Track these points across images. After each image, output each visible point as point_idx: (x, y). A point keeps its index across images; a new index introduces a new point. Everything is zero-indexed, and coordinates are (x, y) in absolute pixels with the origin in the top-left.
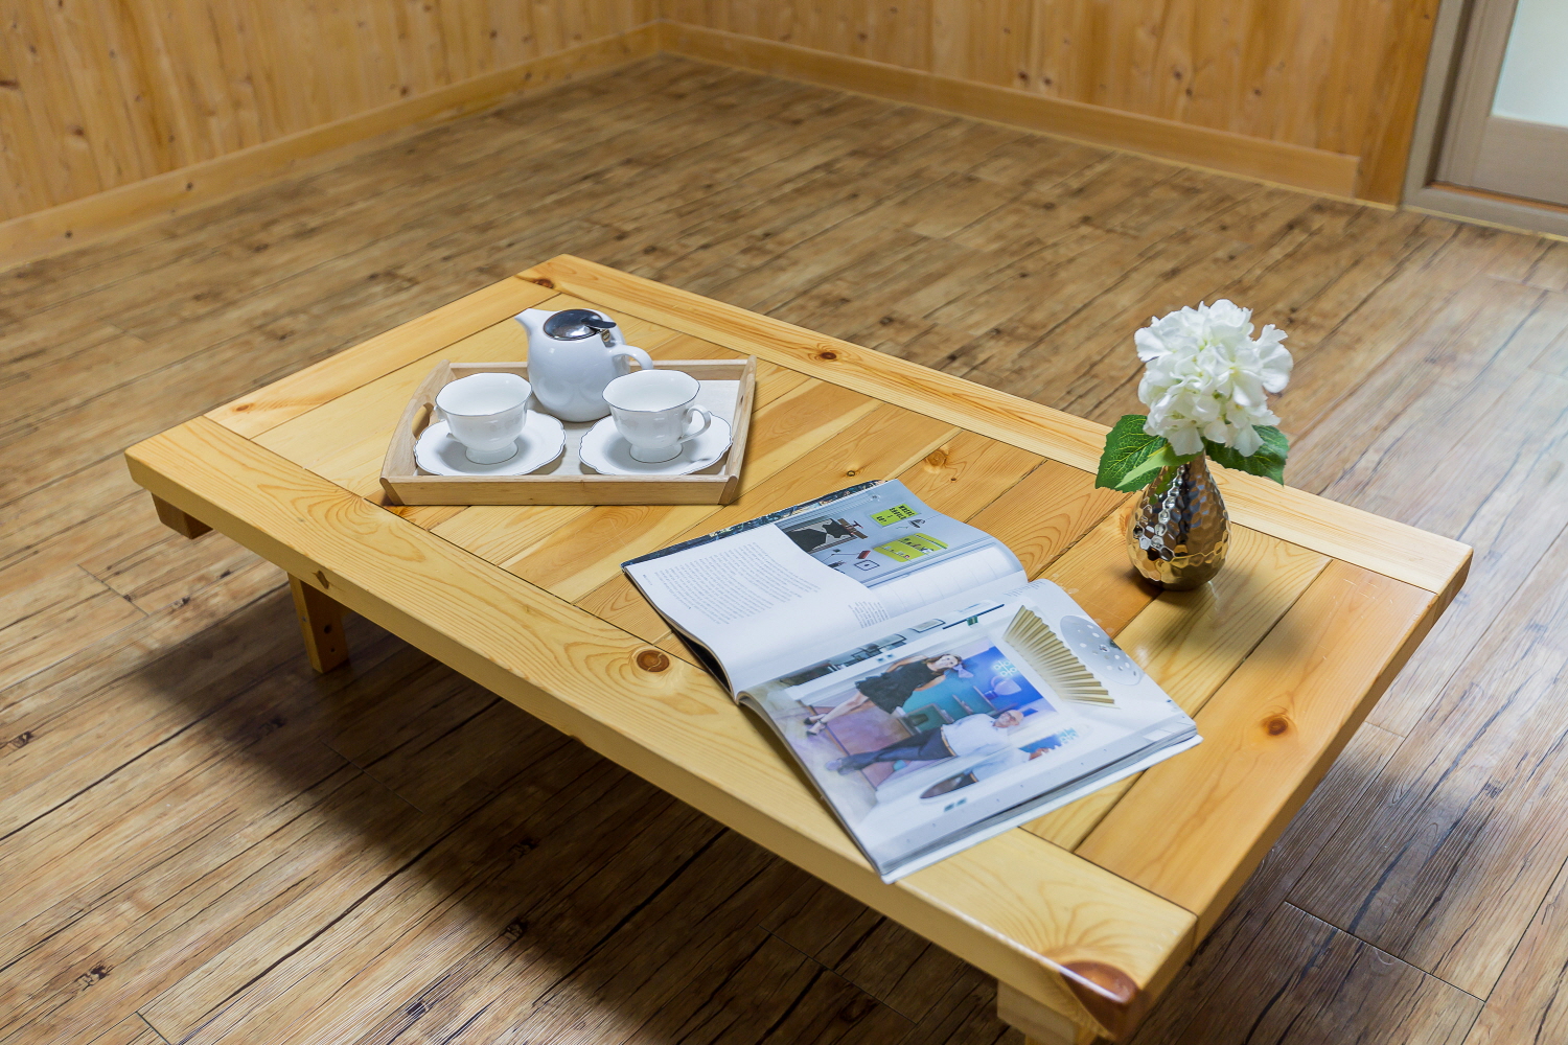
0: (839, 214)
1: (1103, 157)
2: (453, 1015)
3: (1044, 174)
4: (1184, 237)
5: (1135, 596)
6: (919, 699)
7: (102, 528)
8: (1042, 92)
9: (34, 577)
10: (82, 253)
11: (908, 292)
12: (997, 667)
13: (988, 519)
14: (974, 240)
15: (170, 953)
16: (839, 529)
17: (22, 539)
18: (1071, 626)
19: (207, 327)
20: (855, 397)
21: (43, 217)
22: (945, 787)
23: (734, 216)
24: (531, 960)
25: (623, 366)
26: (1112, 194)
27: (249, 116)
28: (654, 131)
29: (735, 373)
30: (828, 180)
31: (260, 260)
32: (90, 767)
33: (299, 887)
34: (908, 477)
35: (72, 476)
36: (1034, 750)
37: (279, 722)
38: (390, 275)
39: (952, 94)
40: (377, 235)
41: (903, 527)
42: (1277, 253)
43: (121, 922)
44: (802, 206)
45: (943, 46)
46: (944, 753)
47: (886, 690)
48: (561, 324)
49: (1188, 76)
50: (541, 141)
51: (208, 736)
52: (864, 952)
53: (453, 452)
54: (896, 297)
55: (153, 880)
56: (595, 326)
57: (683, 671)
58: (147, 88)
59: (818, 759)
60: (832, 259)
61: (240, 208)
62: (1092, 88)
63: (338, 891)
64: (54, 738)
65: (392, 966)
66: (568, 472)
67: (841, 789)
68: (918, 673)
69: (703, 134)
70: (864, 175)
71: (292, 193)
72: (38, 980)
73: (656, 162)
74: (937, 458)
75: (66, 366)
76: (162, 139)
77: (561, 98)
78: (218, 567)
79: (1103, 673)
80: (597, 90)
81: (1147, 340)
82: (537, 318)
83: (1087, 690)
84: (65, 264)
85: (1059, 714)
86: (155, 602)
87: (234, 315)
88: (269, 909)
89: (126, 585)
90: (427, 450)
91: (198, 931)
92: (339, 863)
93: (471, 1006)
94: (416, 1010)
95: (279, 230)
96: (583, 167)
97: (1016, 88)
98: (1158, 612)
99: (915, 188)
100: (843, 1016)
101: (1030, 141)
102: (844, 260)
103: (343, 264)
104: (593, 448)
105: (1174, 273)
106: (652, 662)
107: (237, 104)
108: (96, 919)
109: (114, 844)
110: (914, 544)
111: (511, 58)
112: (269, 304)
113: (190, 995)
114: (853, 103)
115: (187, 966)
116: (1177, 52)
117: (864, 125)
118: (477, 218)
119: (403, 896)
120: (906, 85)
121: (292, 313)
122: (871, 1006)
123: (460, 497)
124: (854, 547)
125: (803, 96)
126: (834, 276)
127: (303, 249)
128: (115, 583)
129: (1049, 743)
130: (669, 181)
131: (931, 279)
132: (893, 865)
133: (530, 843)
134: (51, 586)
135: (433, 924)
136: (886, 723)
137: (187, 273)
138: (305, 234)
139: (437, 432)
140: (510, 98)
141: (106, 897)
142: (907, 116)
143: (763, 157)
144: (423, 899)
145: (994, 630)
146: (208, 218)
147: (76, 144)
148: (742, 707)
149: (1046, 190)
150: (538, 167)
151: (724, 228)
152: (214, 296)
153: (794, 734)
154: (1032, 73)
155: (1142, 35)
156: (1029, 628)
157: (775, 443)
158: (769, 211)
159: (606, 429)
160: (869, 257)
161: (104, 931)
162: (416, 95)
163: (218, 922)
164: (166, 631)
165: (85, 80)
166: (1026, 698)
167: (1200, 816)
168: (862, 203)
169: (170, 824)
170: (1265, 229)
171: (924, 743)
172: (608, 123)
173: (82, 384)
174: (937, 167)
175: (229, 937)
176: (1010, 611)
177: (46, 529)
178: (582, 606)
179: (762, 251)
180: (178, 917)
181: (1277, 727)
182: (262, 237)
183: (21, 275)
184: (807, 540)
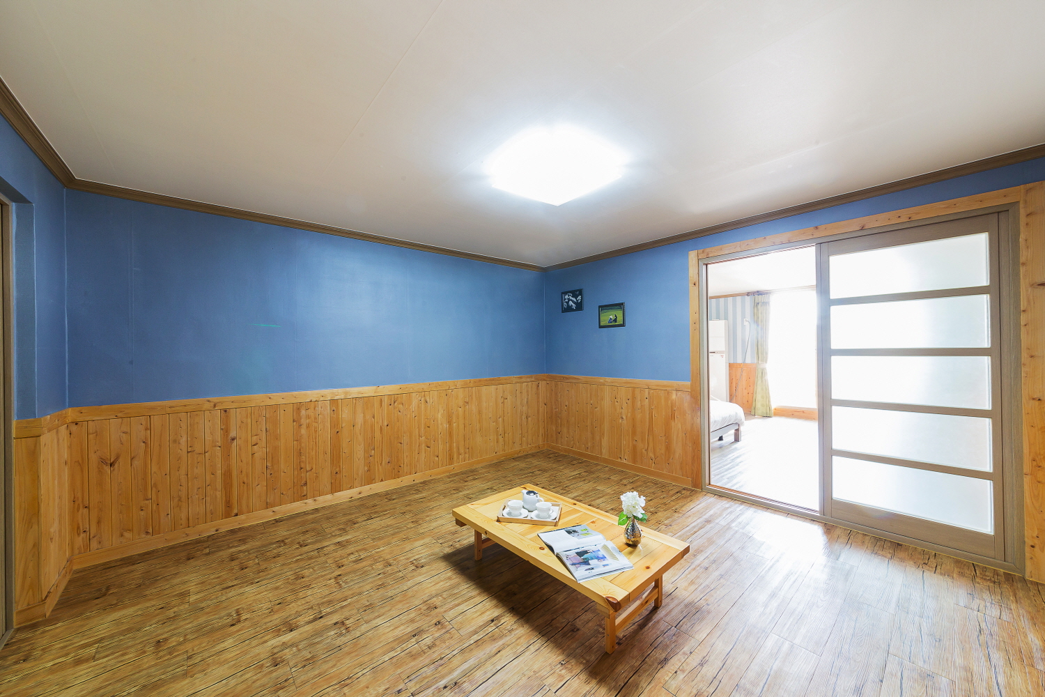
0: (581, 483)
1: (638, 476)
2: (499, 622)
3: (624, 478)
4: (654, 493)
5: (626, 546)
6: (586, 556)
7: (436, 531)
8: (625, 461)
9: (423, 538)
10: (432, 480)
11: (594, 500)
12: (599, 552)
13: (601, 532)
14: (609, 491)
15: (447, 606)
16: (574, 531)
17: (421, 531)
18: (613, 548)
19: (456, 495)
20: (579, 511)
21: (428, 472)
22: (589, 569)
23: (560, 483)
24: (514, 615)
25: (538, 501)
26: (639, 483)
27: (467, 455)
28: (545, 464)
29: (558, 505)
30: (580, 477)
31: (466, 484)
32: (434, 573)
33: (471, 598)
34: (588, 525)
35: (430, 521)
36: (604, 566)
37: (468, 568)
38: (491, 488)
39: (606, 461)
40: (489, 481)
41: (586, 532)
42: (674, 498)
43: (439, 600)
44: (574, 481)
45: (604, 451)
46: (589, 564)
47: (580, 554)
48: (529, 493)
49: (654, 460)
50: (522, 465)
51: (455, 570)
52: (578, 620)
53: (509, 514)
54: (592, 501)
55: (445, 593)
56: (535, 493)
57: (547, 550)
58: (451, 449)
59: (568, 563)
60: (580, 492)
61: (462, 473)
62: (634, 461)
63: (479, 599)
64: (427, 567)
65: (488, 613)
66: (529, 518)
67: (572, 568)
68: (586, 552)
69: (554, 466)
70: (587, 476)
71: (472, 471)
72: (425, 608)
73: (545, 471)
74: (593, 522)
75: (430, 501)
76: (451, 458)
77: (526, 456)
78: (458, 540)
79: (617, 555)
80: (533, 455)
81: (623, 498)
82: (525, 491)
83: (614, 557)
84: (430, 481)
85: (609, 561)
86: (446, 545)
87: (461, 493)
88: (466, 601)
89: (440, 541)
90: (505, 512)
91: (453, 603)
92: (479, 594)
93: (502, 622)
94: (492, 621)
95: (471, 478)
96: (529, 471)
97: (619, 460)
98: (629, 549)
99: (597, 479)
100: (573, 631)
101: (622, 471)
102: (582, 493)
103: (482, 485)
104: (533, 515)
105: (651, 500)
106: (542, 548)
107: (465, 453)
108: (435, 599)
109: (438, 586)
110: (587, 533)
111: (517, 448)
112: (468, 492)
113: (451, 614)
114: (585, 461)
115: (451, 609)
116: (651, 455)
117: (587, 466)
118: (509, 479)
119: (491, 601)
120: (597, 458)
121: (472, 494)
122: (578, 630)
123: (510, 521)
124: (576, 534)
125: (575, 459)
126: (580, 496)
127: (474, 482)
128: (438, 541)
129: (607, 565)
130: (547, 475)
131: (599, 498)
132: (580, 580)
133: (515, 594)
134: (427, 540)
135: (496, 606)
136: (580, 559)
137: (452, 485)
138: (475, 479)
139: (507, 510)
140: (516, 456)
141: (437, 595)
142: (597, 465)
143: (566, 471)
144: (494, 602)
145: (599, 547)
146: (456, 475)
147: (437, 459)
148: (557, 556)
149: (625, 482)
150: (521, 470)
151: (558, 485)
152: (457, 490)
153: (564, 559)
154: (622, 457)
155: (643, 450)
156: (605, 547)
157: (564, 518)
158: (567, 482)
159: (535, 512)
160: (587, 492)
161: (437, 601)
162: (498, 454)
163: (456, 602)
164: (448, 550)
165: (441, 447)
166: (604, 558)
167: (632, 579)
168: (587, 481)
169: (448, 584)
170: (672, 493)
171: (586, 562)
172: (535, 462)
173: (432, 504)
174: (602, 475)
175: (459, 605)
176: (602, 544)
177: (426, 530)
178: (531, 540)
179: (565, 490)
180: (449, 601)
181: (648, 568)
182: (467, 479)
183: (421, 483)
184: (569, 532)
